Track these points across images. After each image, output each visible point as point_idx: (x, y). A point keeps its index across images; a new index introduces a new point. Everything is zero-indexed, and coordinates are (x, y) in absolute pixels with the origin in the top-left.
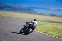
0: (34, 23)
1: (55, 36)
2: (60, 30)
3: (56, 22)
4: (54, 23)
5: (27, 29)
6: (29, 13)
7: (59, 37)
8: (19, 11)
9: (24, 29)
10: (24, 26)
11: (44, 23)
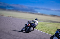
0: (35, 22)
3: (57, 22)
4: (55, 23)
5: (28, 28)
6: (31, 13)
8: (21, 11)
10: (26, 25)
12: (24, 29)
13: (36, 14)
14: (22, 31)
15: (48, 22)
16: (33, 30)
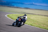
0: (24, 18)
1: (29, 25)
2: (33, 20)
7: (31, 25)
9: (16, 22)
11: (20, 14)
12: (15, 24)
13: (12, 7)
14: (13, 25)
15: (22, 13)
16: (24, 24)
